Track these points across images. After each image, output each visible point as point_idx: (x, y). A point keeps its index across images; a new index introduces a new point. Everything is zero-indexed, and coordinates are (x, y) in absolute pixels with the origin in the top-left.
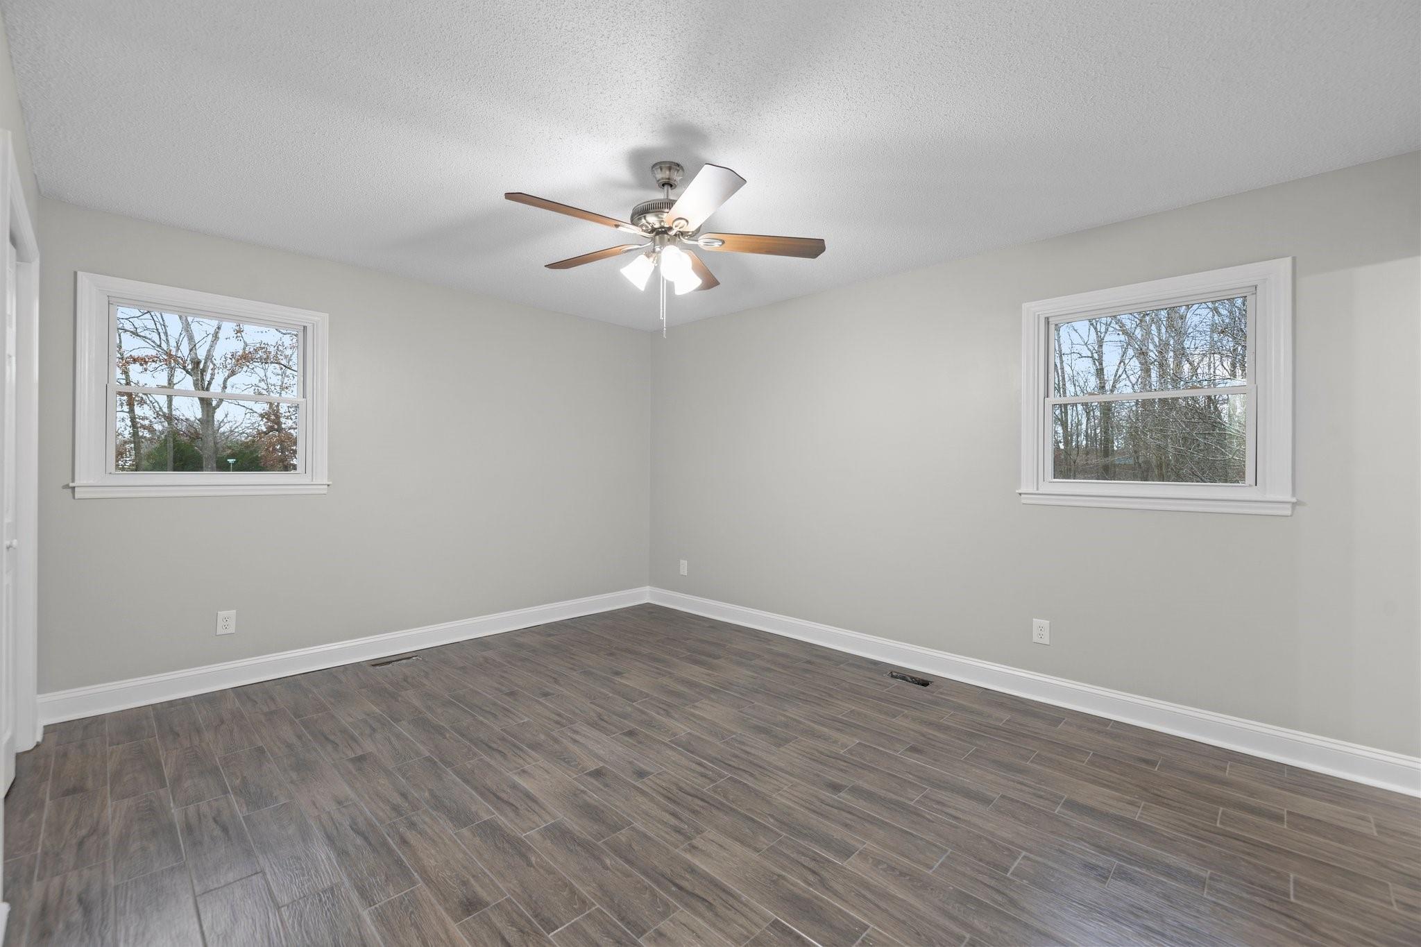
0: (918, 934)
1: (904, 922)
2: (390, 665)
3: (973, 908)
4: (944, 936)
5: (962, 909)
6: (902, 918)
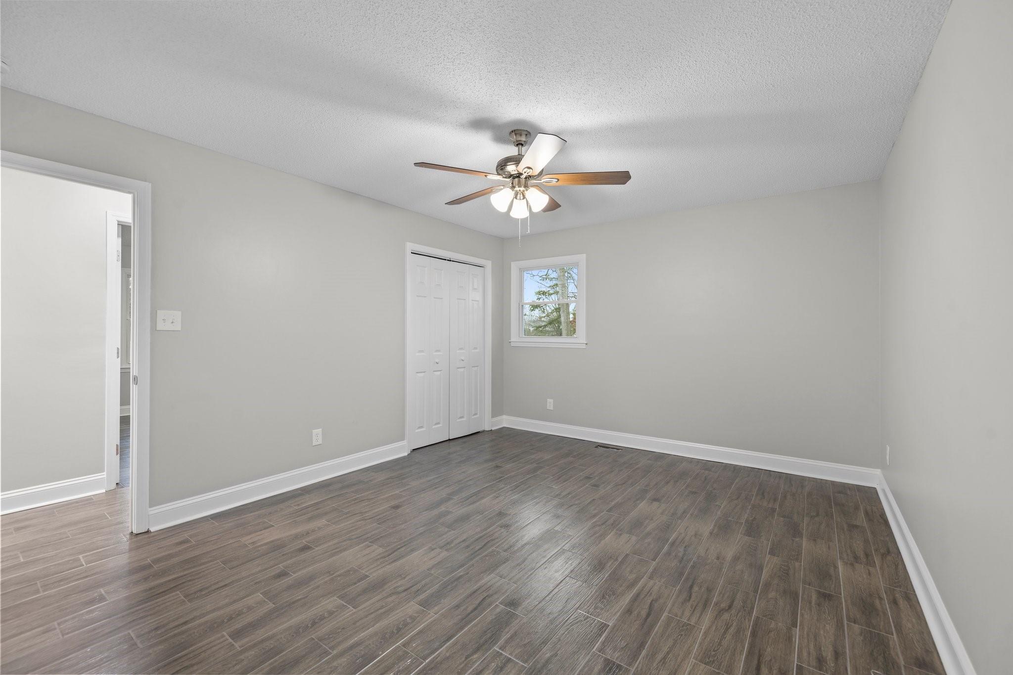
0: (343, 629)
1: (354, 624)
2: (608, 449)
3: (358, 661)
4: (338, 640)
5: (358, 655)
6: (358, 624)
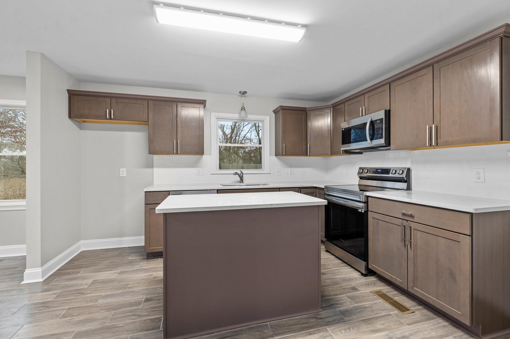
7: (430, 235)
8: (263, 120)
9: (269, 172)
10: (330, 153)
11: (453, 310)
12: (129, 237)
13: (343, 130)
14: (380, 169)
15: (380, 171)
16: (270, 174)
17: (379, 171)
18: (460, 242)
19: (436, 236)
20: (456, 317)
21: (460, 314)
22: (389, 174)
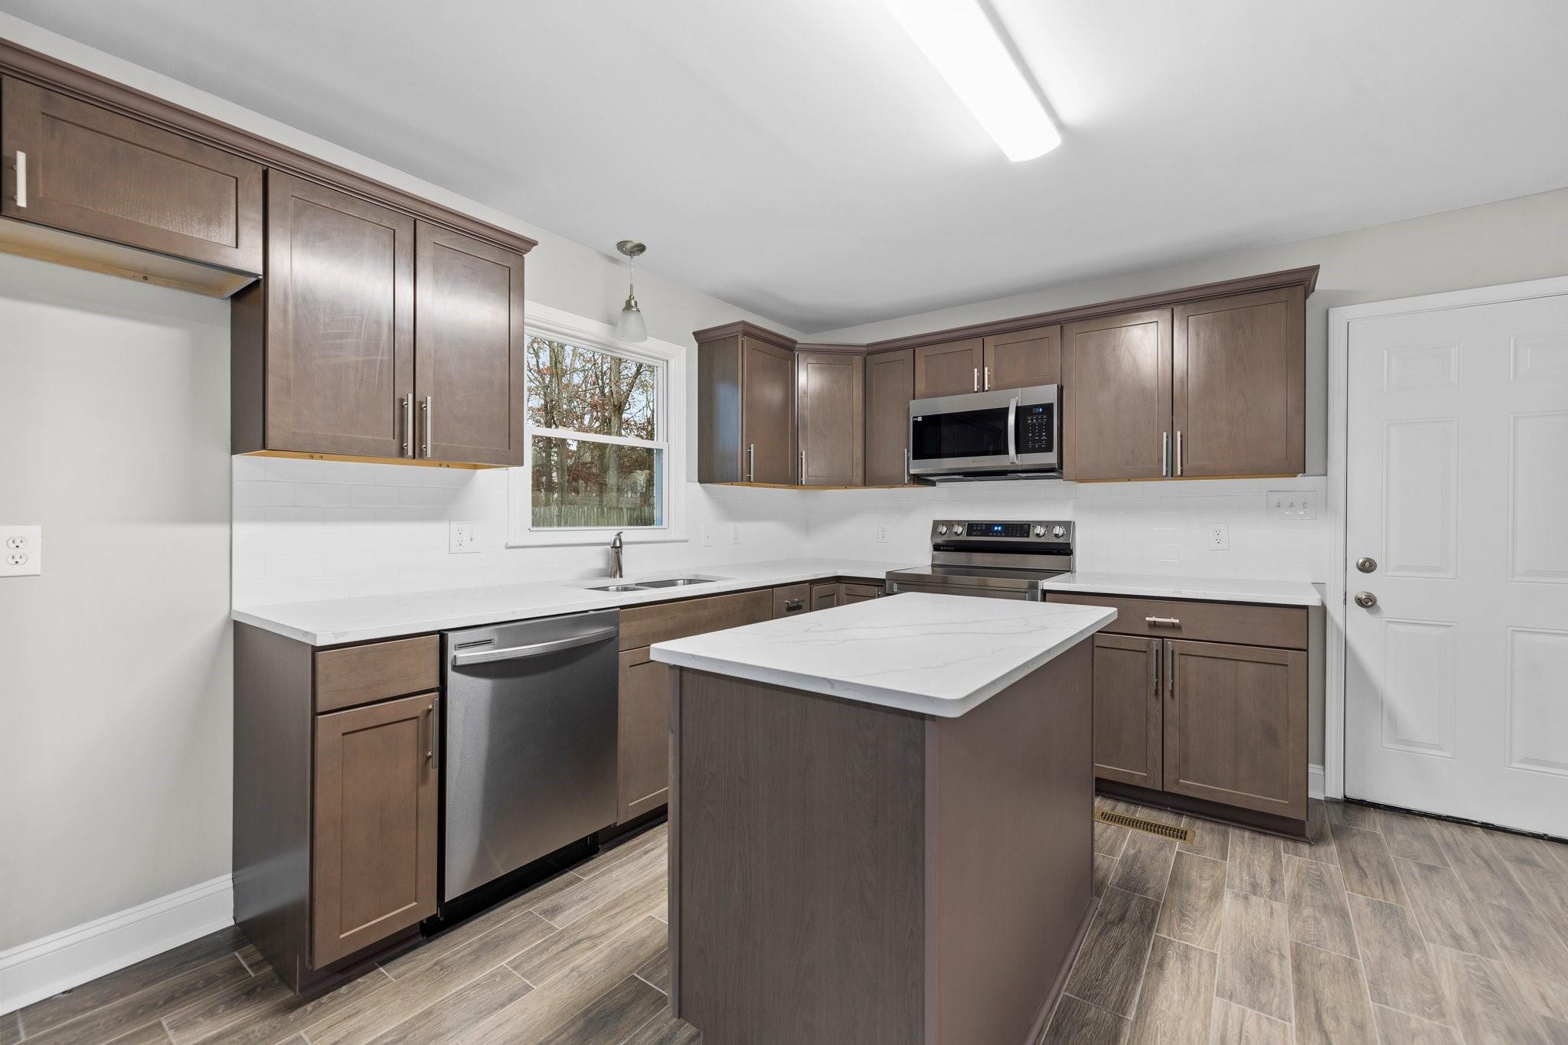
7: (1220, 661)
8: (668, 358)
9: (683, 537)
10: (859, 479)
11: (1272, 802)
12: (63, 933)
13: (920, 419)
14: (998, 525)
15: (1000, 528)
16: (687, 541)
17: (996, 528)
18: (1287, 665)
19: (1234, 662)
20: (1278, 812)
21: (1287, 805)
22: (1028, 536)
